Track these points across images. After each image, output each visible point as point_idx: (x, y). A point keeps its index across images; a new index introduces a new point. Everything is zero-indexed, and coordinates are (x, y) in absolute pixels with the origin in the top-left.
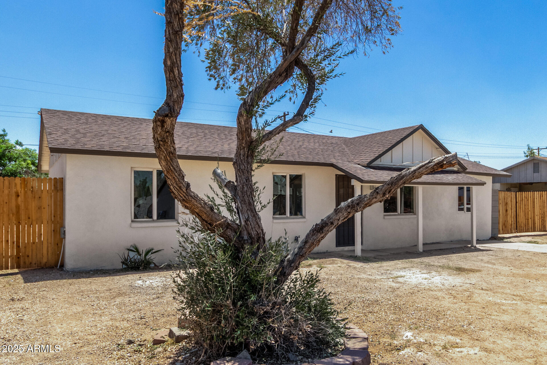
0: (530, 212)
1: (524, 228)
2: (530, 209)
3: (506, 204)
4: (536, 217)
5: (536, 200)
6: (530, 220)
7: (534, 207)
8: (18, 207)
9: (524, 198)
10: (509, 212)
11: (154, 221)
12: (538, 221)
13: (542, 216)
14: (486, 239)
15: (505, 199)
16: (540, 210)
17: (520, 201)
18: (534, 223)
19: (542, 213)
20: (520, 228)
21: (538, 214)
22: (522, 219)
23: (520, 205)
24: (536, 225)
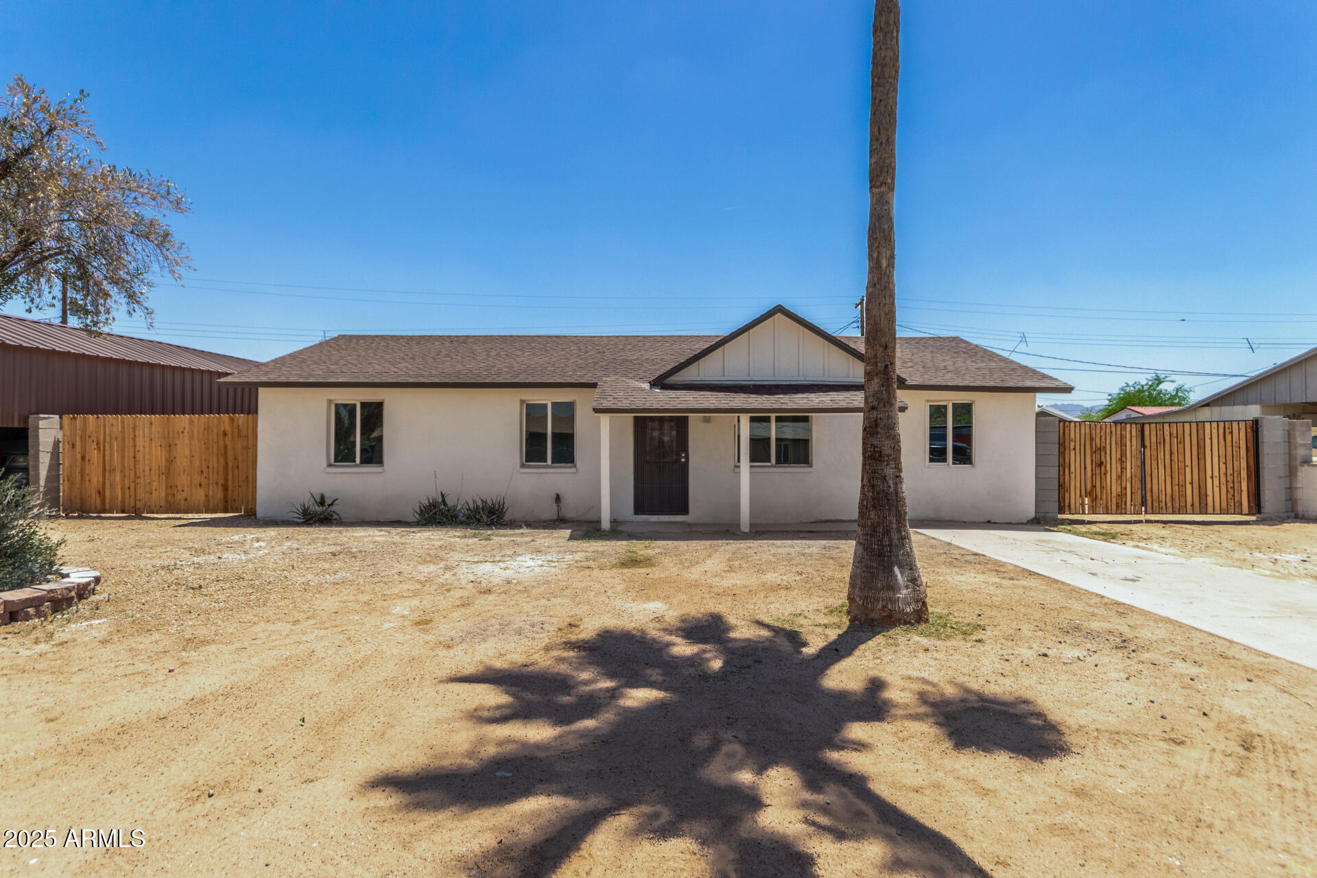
0: (1188, 470)
1: (1169, 504)
2: (1188, 462)
3: (1101, 449)
4: (1209, 481)
5: (1208, 442)
6: (1189, 487)
7: (1201, 457)
8: (226, 447)
9: (1167, 439)
10: (1113, 467)
11: (356, 466)
12: (1217, 490)
13: (1230, 478)
14: (1016, 522)
15: (1092, 439)
16: (1223, 466)
17: (1154, 446)
18: (1203, 495)
19: (1230, 471)
20: (1156, 504)
21: (1216, 473)
22: (1161, 482)
23: (1154, 453)
24: (1210, 499)
